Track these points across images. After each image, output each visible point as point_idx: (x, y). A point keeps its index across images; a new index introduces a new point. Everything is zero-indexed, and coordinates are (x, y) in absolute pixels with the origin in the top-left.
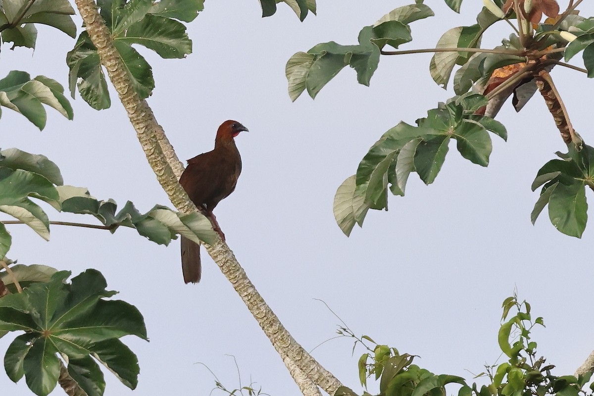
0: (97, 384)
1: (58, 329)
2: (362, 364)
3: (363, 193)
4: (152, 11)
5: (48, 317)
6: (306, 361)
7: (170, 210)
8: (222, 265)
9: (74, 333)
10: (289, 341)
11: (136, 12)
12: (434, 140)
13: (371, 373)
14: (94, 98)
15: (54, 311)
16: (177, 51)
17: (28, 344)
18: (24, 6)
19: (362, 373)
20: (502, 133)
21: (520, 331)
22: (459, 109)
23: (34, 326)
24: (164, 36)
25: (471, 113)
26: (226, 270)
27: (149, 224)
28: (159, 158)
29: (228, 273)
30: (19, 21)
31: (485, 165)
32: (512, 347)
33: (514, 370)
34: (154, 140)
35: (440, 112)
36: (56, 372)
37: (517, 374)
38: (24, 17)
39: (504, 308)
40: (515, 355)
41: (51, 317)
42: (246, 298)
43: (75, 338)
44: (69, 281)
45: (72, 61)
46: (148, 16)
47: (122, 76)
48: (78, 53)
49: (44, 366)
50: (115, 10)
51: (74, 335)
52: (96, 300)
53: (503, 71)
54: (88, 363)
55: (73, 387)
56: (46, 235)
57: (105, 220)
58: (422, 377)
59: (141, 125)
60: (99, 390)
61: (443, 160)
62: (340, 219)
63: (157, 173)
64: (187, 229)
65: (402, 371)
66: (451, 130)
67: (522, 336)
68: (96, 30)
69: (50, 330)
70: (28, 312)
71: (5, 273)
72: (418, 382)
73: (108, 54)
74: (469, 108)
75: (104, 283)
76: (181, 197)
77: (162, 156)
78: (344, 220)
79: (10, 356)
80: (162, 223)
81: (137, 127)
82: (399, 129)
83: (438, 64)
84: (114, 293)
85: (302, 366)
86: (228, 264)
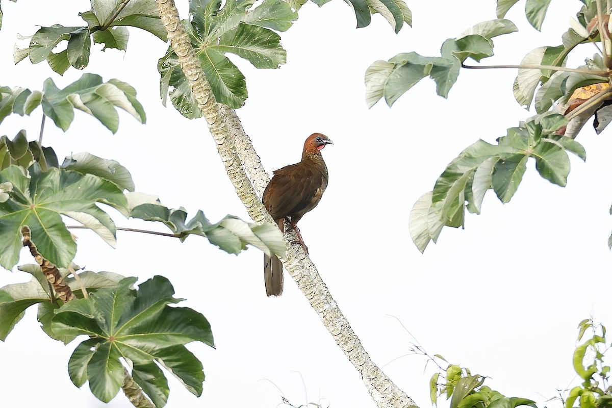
0: (161, 390)
1: (123, 336)
2: (434, 384)
3: (439, 211)
4: (246, 19)
5: (113, 322)
6: (381, 380)
7: (241, 220)
8: (298, 280)
9: (139, 338)
10: (364, 360)
11: (229, 19)
12: (513, 158)
13: (442, 392)
14: (186, 107)
15: (120, 317)
16: (271, 61)
17: (93, 349)
18: (116, 9)
19: (433, 392)
20: (581, 154)
21: (595, 354)
22: (539, 128)
23: (99, 331)
24: (258, 46)
25: (551, 132)
26: (302, 285)
27: (219, 233)
28: (238, 170)
29: (305, 289)
30: (110, 24)
31: (563, 186)
32: (586, 369)
33: (586, 394)
34: (233, 151)
35: (519, 131)
36: (120, 378)
37: (589, 398)
38: (115, 19)
39: (579, 329)
40: (589, 378)
41: (117, 323)
42: (322, 315)
43: (140, 344)
44: (136, 286)
45: (163, 68)
46: (242, 25)
47: (203, 85)
48: (170, 60)
49: (108, 372)
50: (208, 18)
51: (139, 340)
52: (163, 306)
53: (584, 92)
54: (152, 369)
55: (138, 396)
56: (113, 243)
57: (176, 228)
58: (493, 399)
59: (221, 136)
60: (163, 396)
61: (521, 180)
62: (415, 235)
63: (236, 185)
64: (258, 240)
65: (473, 392)
66: (529, 150)
67: (596, 359)
68: (178, 38)
69: (115, 335)
70: (93, 317)
71: (73, 279)
72: (489, 403)
73: (190, 63)
74: (548, 127)
75: (172, 290)
76: (259, 210)
77: (241, 168)
78: (419, 237)
79: (75, 361)
80: (232, 233)
81: (217, 137)
82: (477, 147)
83: (521, 84)
84: (181, 300)
85: (376, 385)
86: (304, 279)
